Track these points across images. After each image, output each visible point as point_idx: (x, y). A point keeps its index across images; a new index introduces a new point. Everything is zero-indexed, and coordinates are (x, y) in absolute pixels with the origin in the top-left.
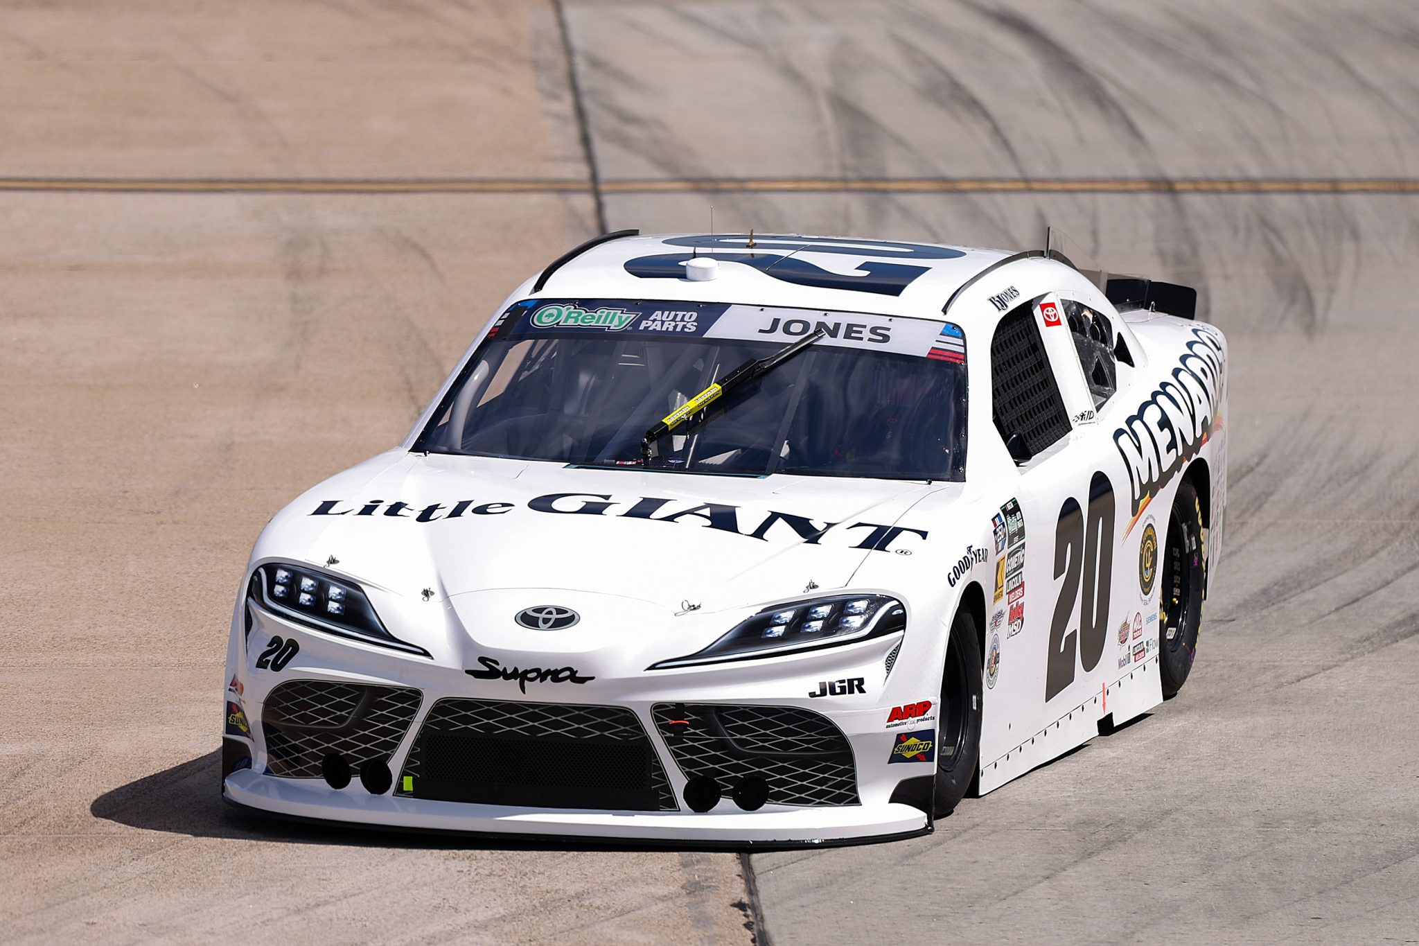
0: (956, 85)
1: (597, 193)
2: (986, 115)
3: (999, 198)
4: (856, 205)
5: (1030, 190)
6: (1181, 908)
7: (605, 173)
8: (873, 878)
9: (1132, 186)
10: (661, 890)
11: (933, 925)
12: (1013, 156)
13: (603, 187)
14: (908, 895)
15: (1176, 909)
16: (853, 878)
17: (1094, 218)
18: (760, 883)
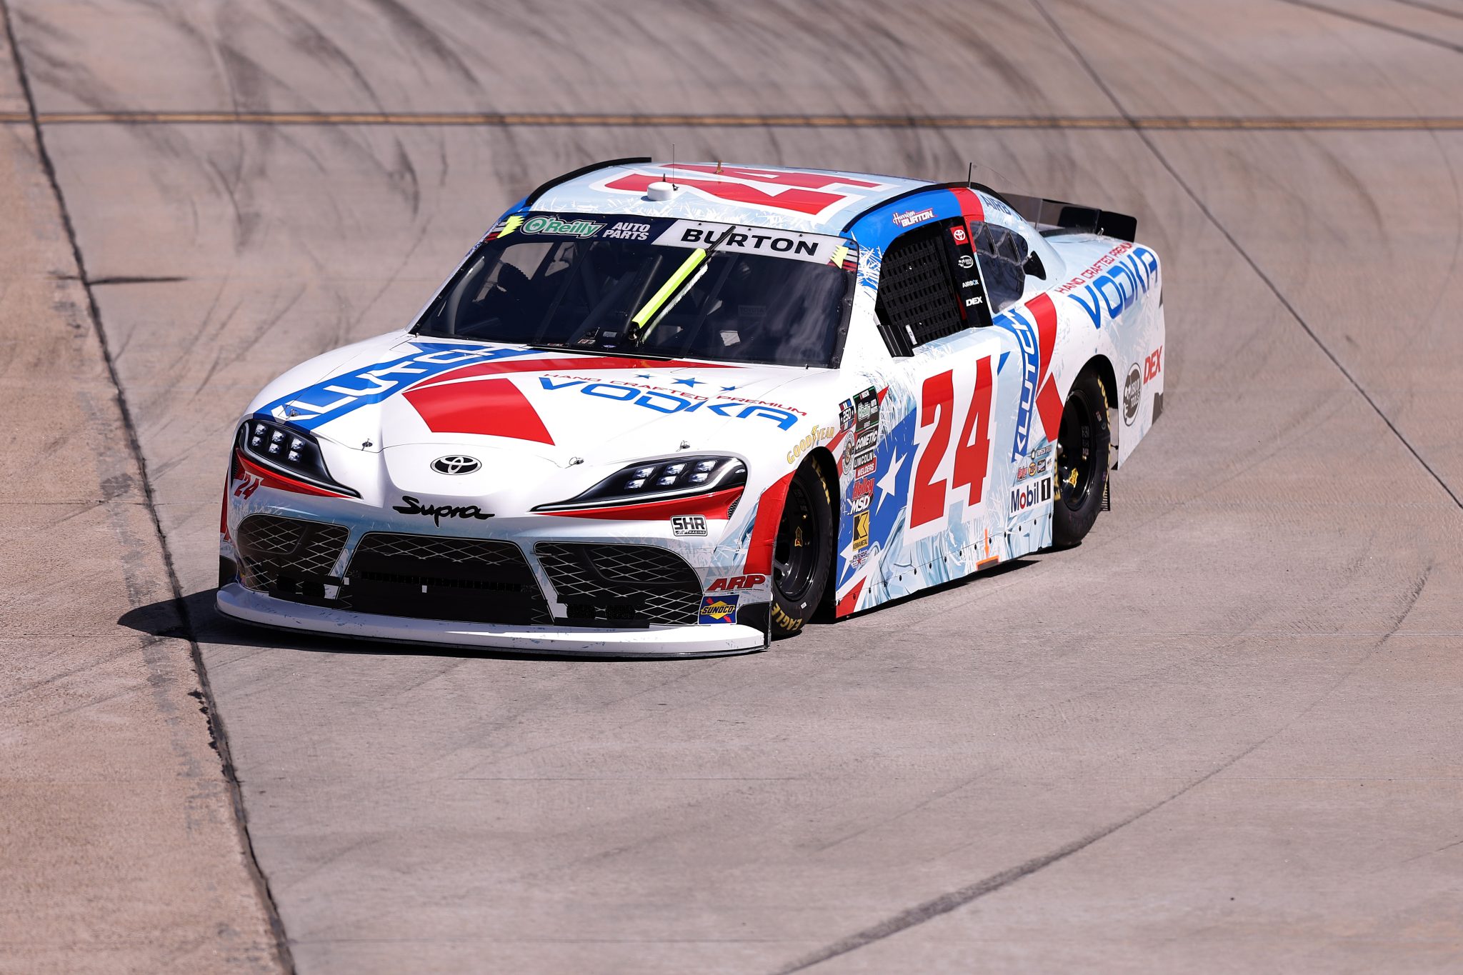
0: (321, 38)
1: (36, 125)
2: (348, 62)
3: (363, 128)
4: (248, 134)
5: (387, 123)
6: (553, 696)
7: (40, 107)
8: (303, 673)
9: (471, 120)
10: (131, 682)
11: (353, 710)
12: (373, 95)
13: (40, 119)
14: (331, 686)
15: (549, 697)
16: (285, 672)
17: (442, 145)
18: (210, 677)
